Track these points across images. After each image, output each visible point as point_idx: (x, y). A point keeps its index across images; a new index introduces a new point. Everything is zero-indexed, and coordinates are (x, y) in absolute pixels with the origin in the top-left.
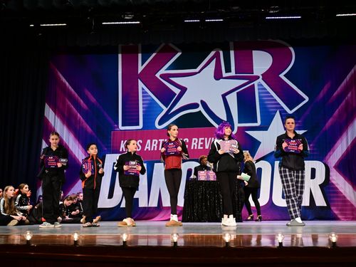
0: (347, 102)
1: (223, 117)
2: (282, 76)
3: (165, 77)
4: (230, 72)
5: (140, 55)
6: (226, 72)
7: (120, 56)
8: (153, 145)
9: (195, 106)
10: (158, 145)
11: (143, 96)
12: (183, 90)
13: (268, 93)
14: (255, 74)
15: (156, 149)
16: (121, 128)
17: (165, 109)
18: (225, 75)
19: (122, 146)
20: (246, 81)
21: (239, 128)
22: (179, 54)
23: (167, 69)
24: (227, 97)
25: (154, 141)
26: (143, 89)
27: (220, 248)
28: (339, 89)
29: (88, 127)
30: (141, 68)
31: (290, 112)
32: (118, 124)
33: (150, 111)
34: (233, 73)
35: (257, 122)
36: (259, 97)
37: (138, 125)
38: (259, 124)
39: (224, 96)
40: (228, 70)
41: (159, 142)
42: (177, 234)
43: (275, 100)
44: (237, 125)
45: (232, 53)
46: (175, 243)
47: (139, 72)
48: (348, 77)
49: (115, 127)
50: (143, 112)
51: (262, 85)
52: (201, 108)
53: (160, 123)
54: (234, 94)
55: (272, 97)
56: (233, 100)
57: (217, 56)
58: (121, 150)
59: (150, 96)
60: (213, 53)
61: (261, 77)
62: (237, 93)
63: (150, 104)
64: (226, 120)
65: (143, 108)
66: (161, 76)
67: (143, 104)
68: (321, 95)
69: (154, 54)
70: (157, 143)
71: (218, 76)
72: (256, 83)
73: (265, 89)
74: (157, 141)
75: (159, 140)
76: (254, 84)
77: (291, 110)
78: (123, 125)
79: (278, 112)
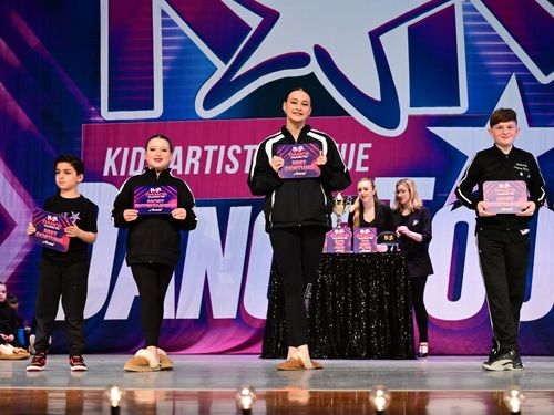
1: (372, 89)
8: (190, 160)
9: (299, 59)
10: (203, 161)
11: (164, 33)
12: (270, 17)
13: (490, 28)
15: (196, 171)
16: (107, 114)
17: (222, 68)
19: (110, 162)
21: (411, 118)
24: (383, 38)
25: (191, 149)
26: (164, 14)
29: (20, 110)
31: (545, 80)
32: (98, 104)
35: (458, 105)
36: (467, 39)
37: (150, 106)
38: (462, 109)
39: (375, 36)
41: (205, 154)
42: (252, 389)
43: (507, 48)
44: (406, 110)
46: (246, 413)
49: (90, 114)
50: (164, 73)
51: (473, 8)
52: (314, 67)
53: (208, 104)
54: (403, 30)
55: (501, 40)
56: (397, 46)
58: (106, 173)
59: (181, 33)
62: (409, 28)
63: (182, 53)
65: (165, 63)
67: (165, 53)
70: (199, 155)
72: (458, 1)
73: (483, 19)
74: (198, 149)
75: (206, 148)
76: (453, 6)
77: (546, 74)
78: (111, 108)
79: (513, 80)
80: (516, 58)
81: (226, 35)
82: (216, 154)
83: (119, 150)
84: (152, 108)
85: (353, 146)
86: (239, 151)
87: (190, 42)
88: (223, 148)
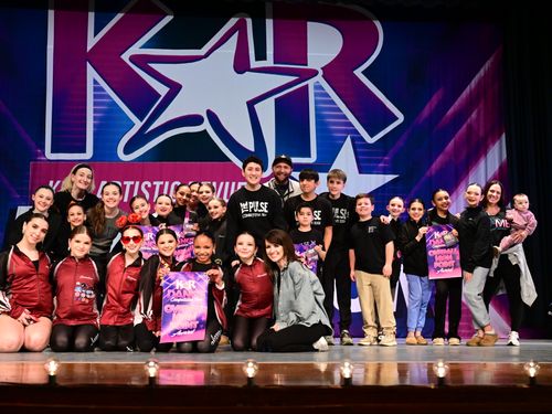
0: (470, 127)
1: (248, 143)
2: (358, 73)
3: (141, 61)
4: (265, 58)
5: (91, 16)
6: (257, 59)
7: (51, 14)
11: (95, 96)
12: (175, 88)
14: (309, 67)
16: (49, 155)
17: (138, 124)
18: (254, 64)
20: (293, 78)
22: (169, 19)
23: (144, 47)
26: (95, 82)
27: (236, 389)
28: (457, 103)
30: (92, 41)
31: (371, 140)
32: (43, 147)
33: (109, 125)
34: (269, 62)
35: (310, 156)
36: (316, 109)
37: (83, 150)
38: (313, 159)
39: (251, 105)
40: (261, 55)
43: (345, 117)
45: (269, 23)
46: (152, 380)
47: (89, 48)
48: (473, 83)
49: (37, 155)
50: (95, 125)
52: (206, 126)
53: (128, 150)
54: (271, 102)
55: (340, 111)
57: (241, 27)
59: (109, 97)
60: (233, 22)
61: (321, 73)
62: (276, 100)
64: (253, 150)
65: (95, 118)
66: (132, 59)
67: (95, 111)
68: (426, 112)
69: (119, 16)
71: (241, 65)
72: (311, 83)
73: (327, 95)
75: (125, 183)
76: (307, 85)
77: (372, 137)
78: (54, 151)
79: (349, 139)
80: (350, 124)
81: (142, 100)
82: (132, 187)
83: (58, 182)
84: (85, 152)
85: (234, 184)
86: (149, 185)
87: (114, 103)
88: (138, 183)
